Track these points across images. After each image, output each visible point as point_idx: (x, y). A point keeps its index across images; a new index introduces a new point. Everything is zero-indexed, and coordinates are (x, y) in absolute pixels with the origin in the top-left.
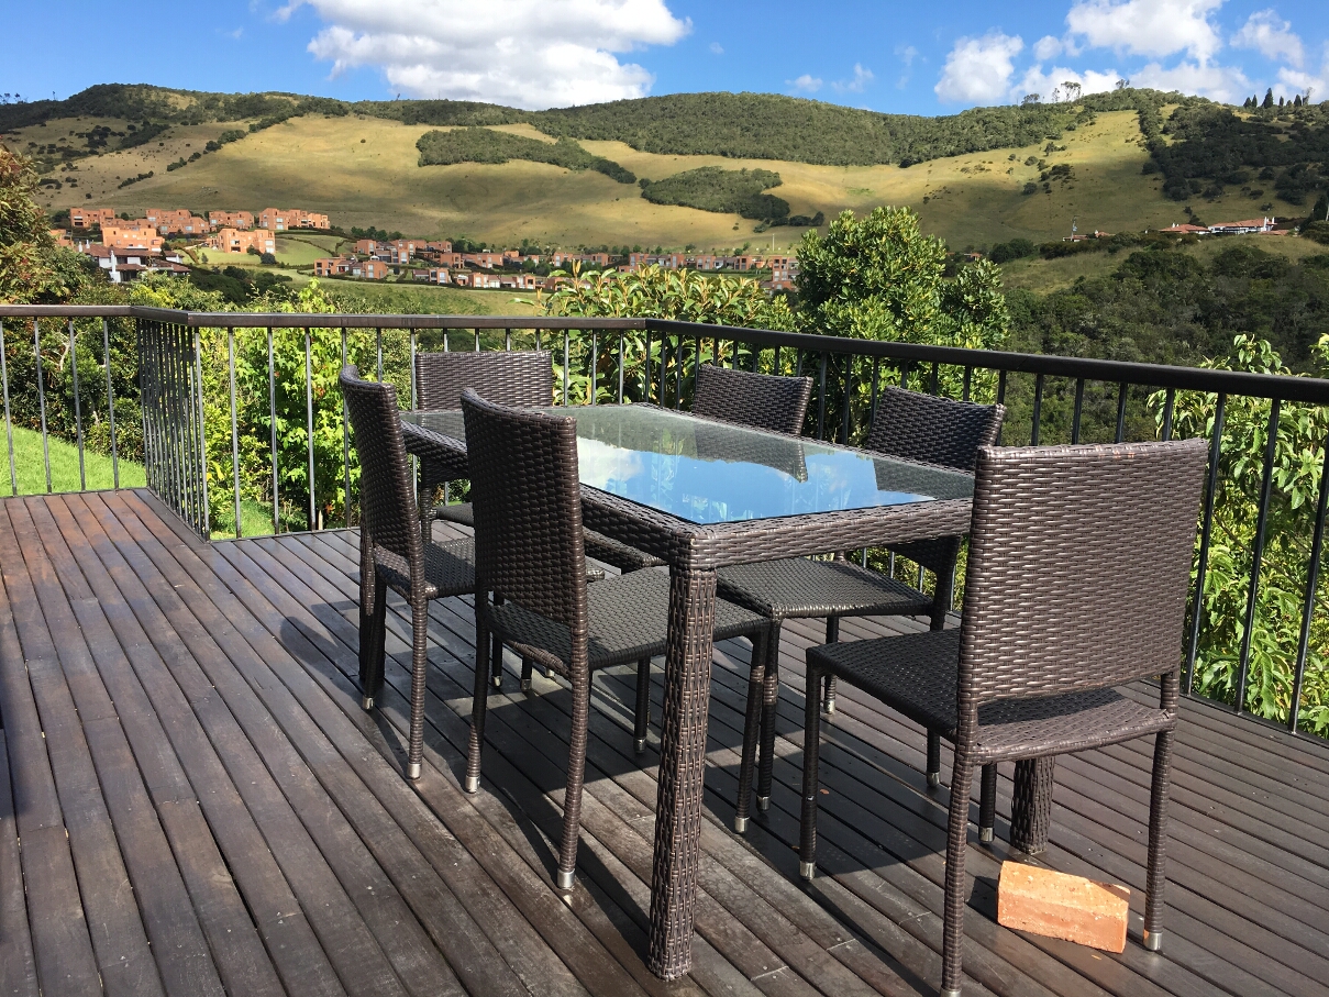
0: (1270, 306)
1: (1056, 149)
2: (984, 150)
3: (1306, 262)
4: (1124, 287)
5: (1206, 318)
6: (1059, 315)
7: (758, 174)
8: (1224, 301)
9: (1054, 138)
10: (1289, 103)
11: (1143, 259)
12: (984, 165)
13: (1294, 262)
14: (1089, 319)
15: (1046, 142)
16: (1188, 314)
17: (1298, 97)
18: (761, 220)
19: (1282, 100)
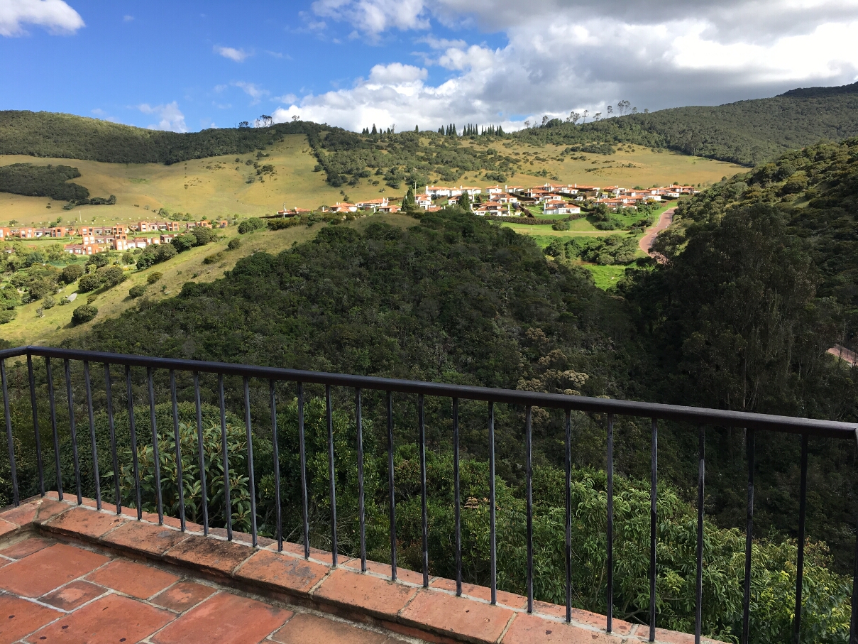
0: (397, 256)
1: (263, 156)
2: (219, 155)
3: (410, 230)
4: (321, 247)
5: (366, 264)
6: (287, 267)
7: (61, 169)
8: (374, 254)
9: (262, 149)
10: (385, 132)
11: (328, 231)
12: (220, 165)
13: (404, 230)
14: (304, 268)
15: (256, 152)
16: (357, 261)
17: (388, 129)
18: (68, 201)
19: (381, 131)
